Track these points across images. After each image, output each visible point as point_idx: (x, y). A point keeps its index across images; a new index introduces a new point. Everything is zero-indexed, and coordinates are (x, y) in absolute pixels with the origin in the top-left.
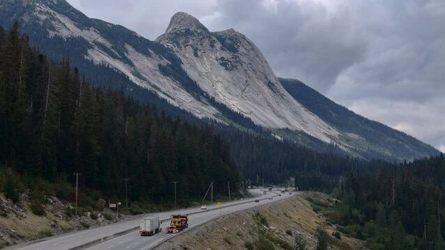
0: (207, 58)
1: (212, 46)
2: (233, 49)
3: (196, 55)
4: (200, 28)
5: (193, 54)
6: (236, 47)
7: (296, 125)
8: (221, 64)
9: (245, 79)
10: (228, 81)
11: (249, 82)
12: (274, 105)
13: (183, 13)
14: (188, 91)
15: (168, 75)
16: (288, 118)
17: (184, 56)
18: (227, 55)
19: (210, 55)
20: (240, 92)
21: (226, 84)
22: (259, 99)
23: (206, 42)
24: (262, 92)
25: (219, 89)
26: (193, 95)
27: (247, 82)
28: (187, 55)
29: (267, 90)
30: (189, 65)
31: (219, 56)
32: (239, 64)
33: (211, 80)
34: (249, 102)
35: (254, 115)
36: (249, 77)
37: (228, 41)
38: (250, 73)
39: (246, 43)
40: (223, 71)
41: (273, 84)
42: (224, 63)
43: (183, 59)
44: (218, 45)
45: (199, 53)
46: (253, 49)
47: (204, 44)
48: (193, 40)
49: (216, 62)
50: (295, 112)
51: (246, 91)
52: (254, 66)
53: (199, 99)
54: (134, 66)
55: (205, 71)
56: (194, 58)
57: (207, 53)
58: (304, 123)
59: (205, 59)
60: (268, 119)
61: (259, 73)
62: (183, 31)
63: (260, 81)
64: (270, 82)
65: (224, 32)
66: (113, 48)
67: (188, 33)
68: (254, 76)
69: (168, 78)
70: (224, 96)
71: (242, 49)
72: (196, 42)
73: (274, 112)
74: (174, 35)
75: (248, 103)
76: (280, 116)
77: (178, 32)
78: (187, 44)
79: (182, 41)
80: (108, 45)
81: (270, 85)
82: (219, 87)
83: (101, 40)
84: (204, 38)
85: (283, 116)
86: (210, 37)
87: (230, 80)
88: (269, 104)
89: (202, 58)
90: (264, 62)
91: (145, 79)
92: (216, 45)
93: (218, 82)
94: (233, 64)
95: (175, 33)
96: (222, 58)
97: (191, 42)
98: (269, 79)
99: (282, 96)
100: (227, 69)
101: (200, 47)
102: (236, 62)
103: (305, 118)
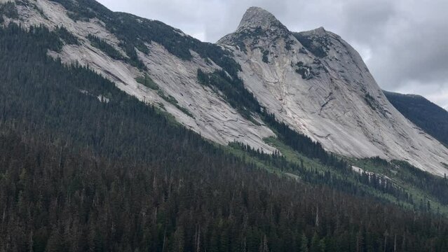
0: (280, 63)
1: (288, 48)
2: (320, 53)
3: (265, 60)
4: (275, 25)
5: (261, 59)
6: (325, 50)
7: (399, 152)
8: (297, 71)
9: (329, 91)
10: (303, 94)
11: (334, 95)
12: (370, 126)
13: (256, 8)
14: (233, 106)
15: (207, 85)
16: (387, 143)
17: (248, 61)
18: (307, 59)
19: (285, 59)
20: (318, 107)
21: (300, 97)
22: (345, 117)
23: (281, 44)
24: (354, 108)
25: (289, 103)
26: (240, 111)
27: (331, 94)
28: (252, 60)
29: (361, 106)
30: (252, 73)
31: (296, 60)
32: (322, 71)
33: (280, 91)
34: (329, 121)
35: (332, 139)
36: (337, 88)
37: (315, 43)
38: (340, 83)
39: (339, 45)
40: (298, 81)
41: (372, 98)
42: (301, 70)
43: (244, 65)
44: (297, 46)
45: (270, 58)
46: (348, 53)
47: (277, 45)
48: (263, 40)
49: (290, 69)
50: (402, 136)
51: (327, 106)
52: (347, 74)
53: (247, 117)
54: (146, 69)
55: (274, 80)
56: (263, 64)
57: (281, 56)
58: (413, 150)
59: (277, 64)
60: (353, 144)
61: (353, 84)
62: (252, 30)
63: (353, 94)
64: (368, 95)
65: (312, 31)
66: (120, 45)
67: (259, 32)
68: (345, 87)
69: (208, 88)
70: (294, 113)
71: (332, 53)
72: (267, 43)
73: (366, 135)
74: (240, 35)
75: (327, 123)
76: (373, 141)
77: (246, 32)
78: (257, 46)
79: (248, 42)
80: (113, 41)
81: (369, 100)
82: (289, 102)
83: (103, 34)
84: (277, 38)
85: (380, 140)
86: (287, 37)
87: (306, 91)
88: (360, 124)
89: (273, 64)
90: (364, 71)
91: (155, 88)
92: (293, 46)
93: (289, 94)
94: (314, 70)
95: (241, 33)
96: (300, 64)
97: (261, 43)
98: (368, 90)
99: (384, 113)
100: (304, 77)
101: (271, 50)
102: (319, 68)
103: (416, 144)
